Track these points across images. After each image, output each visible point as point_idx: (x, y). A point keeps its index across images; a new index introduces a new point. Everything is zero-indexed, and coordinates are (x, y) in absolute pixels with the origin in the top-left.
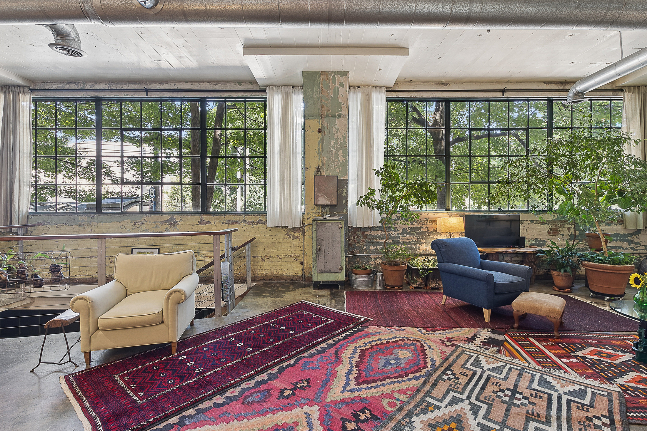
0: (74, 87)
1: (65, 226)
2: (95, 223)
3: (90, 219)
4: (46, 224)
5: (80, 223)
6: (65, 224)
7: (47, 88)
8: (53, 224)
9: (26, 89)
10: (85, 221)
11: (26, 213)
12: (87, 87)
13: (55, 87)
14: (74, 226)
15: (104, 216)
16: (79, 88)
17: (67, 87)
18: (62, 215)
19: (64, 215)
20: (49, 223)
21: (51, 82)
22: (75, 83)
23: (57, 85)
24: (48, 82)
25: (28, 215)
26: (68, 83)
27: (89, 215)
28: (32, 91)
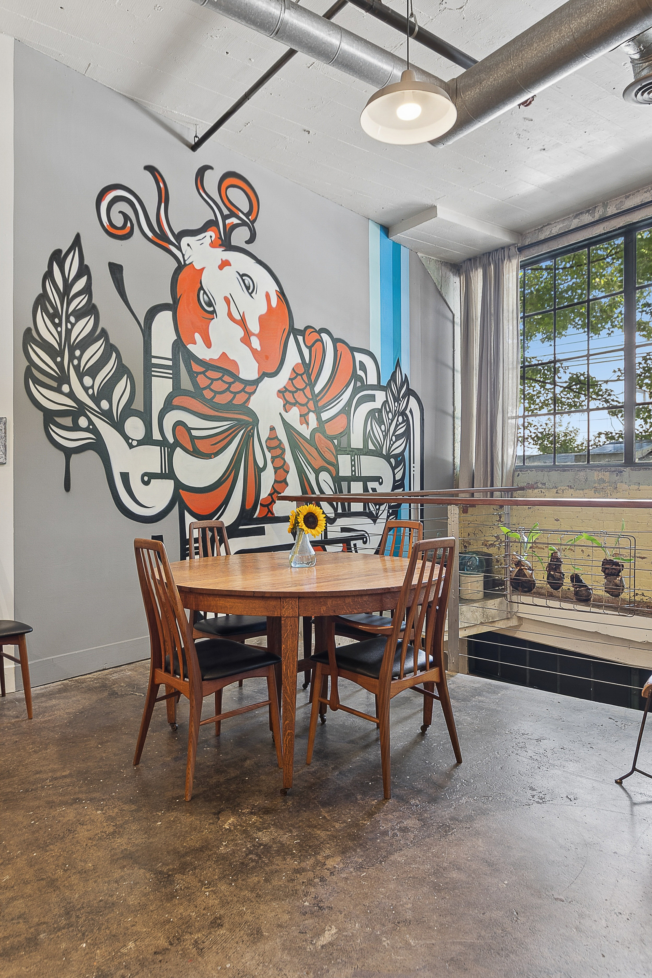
0: (587, 219)
1: (571, 491)
2: (625, 486)
3: (615, 477)
4: (540, 485)
5: (596, 485)
6: (570, 487)
7: (542, 237)
8: (551, 487)
9: (513, 250)
10: (604, 482)
11: (511, 467)
12: (612, 210)
13: (555, 230)
14: (585, 491)
15: (641, 471)
16: (597, 217)
17: (575, 223)
18: (565, 471)
19: (568, 470)
20: (544, 484)
21: (548, 224)
22: (588, 211)
23: (558, 227)
24: (544, 226)
25: (514, 471)
26: (576, 217)
27: (613, 469)
28: (521, 250)
